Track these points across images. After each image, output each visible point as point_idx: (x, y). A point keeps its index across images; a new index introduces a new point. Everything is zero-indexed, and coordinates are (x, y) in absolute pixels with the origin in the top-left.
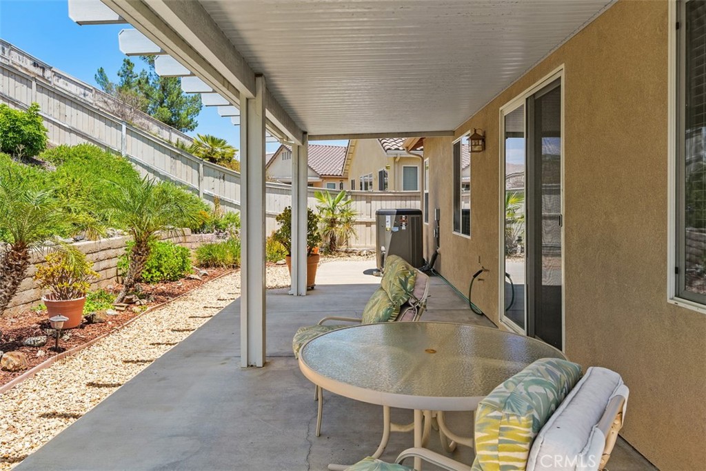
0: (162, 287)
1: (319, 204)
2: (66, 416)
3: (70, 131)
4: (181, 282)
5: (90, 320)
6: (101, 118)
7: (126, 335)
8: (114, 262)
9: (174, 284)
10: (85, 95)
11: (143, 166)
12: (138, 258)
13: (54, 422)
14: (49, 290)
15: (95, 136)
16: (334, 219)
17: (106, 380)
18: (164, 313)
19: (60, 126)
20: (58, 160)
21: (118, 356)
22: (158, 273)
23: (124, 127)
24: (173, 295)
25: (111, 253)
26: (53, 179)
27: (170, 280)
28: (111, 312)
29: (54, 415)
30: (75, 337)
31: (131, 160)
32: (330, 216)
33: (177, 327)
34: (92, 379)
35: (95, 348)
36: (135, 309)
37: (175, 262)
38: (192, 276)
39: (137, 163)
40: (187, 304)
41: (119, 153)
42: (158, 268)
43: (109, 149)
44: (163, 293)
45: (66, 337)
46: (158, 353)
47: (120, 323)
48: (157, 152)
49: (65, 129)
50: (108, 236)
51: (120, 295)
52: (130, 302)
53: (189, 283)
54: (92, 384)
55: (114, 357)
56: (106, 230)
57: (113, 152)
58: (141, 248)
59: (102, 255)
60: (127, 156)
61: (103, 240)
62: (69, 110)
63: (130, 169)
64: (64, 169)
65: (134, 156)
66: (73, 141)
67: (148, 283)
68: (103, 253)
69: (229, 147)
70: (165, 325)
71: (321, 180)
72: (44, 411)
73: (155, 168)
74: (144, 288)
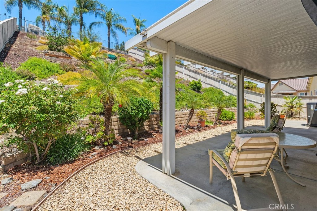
0: (226, 122)
1: (286, 101)
2: (198, 141)
3: (208, 84)
4: (232, 121)
5: (207, 126)
6: (215, 80)
7: (213, 130)
8: (215, 115)
9: (229, 121)
10: (213, 74)
11: (225, 91)
12: (219, 114)
13: (195, 141)
14: (199, 119)
15: (213, 85)
16: (293, 106)
17: (206, 137)
18: (224, 127)
19: (206, 83)
20: (204, 91)
21: (210, 133)
22: (225, 118)
23: (220, 82)
24: (228, 124)
25: (214, 112)
26: (202, 96)
27: (229, 120)
28: (212, 125)
29: (196, 140)
30: (203, 129)
31: (222, 90)
32: (290, 105)
33: (226, 130)
34: (204, 136)
35: (206, 131)
36: (217, 125)
37: (230, 116)
38: (235, 120)
39: (224, 91)
40: (231, 126)
41: (219, 89)
42: (225, 117)
43: (216, 88)
44: (226, 123)
45: (201, 128)
46: (219, 134)
47: (213, 128)
48: (229, 87)
49: (207, 84)
50: (213, 109)
51: (215, 122)
52: (217, 124)
53: (234, 121)
54: (204, 137)
55: (209, 134)
56: (212, 107)
57: (217, 88)
58: (219, 112)
59: (212, 113)
60: (221, 89)
61: (212, 109)
62: (208, 79)
63: (222, 92)
64: (205, 93)
65: (223, 89)
66: (208, 86)
67: (223, 120)
68: (212, 112)
69: (254, 84)
70: (223, 130)
71: (297, 92)
72: (194, 139)
73: (228, 92)
74: (221, 121)
